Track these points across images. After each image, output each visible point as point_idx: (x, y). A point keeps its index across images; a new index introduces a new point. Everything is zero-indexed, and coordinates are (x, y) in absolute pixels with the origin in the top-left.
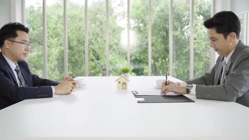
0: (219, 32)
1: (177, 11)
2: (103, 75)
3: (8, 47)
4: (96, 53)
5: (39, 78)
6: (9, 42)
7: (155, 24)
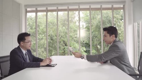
0: (108, 33)
1: (109, 19)
2: (68, 55)
3: (22, 45)
4: (65, 42)
5: (35, 57)
6: (23, 42)
7: (97, 26)
